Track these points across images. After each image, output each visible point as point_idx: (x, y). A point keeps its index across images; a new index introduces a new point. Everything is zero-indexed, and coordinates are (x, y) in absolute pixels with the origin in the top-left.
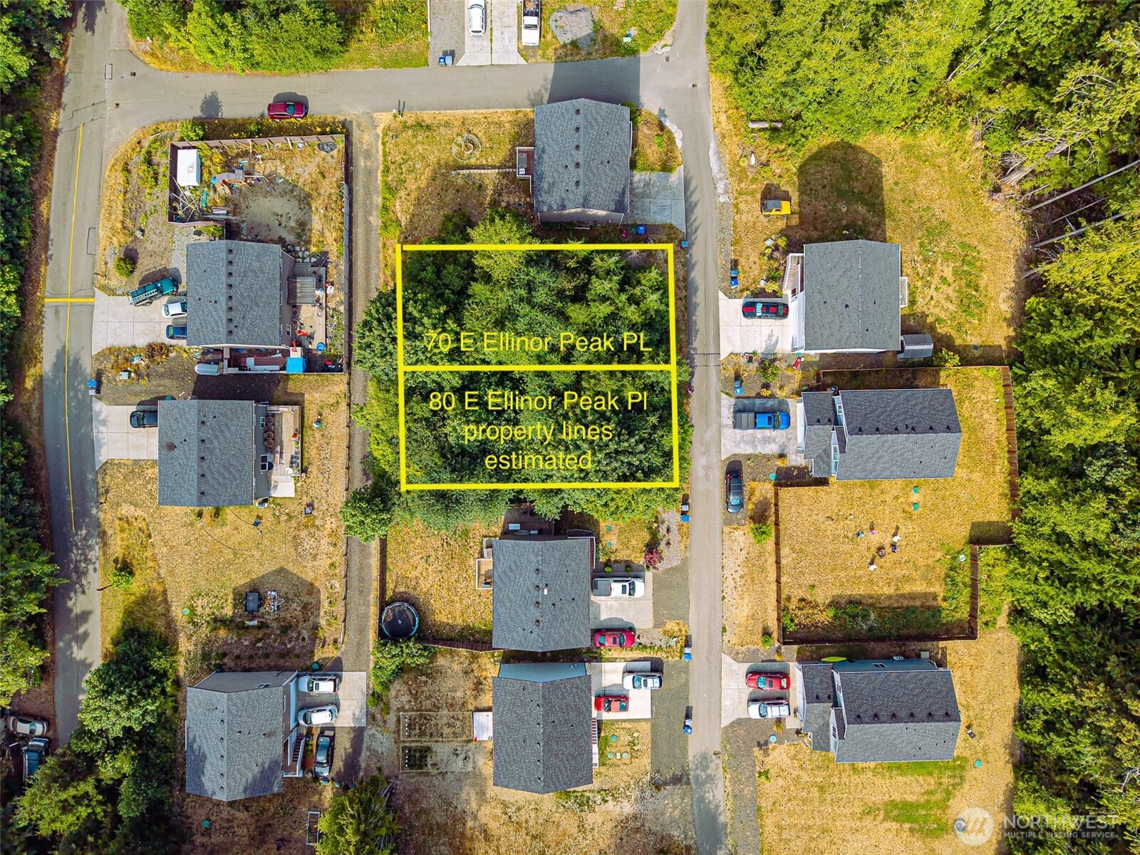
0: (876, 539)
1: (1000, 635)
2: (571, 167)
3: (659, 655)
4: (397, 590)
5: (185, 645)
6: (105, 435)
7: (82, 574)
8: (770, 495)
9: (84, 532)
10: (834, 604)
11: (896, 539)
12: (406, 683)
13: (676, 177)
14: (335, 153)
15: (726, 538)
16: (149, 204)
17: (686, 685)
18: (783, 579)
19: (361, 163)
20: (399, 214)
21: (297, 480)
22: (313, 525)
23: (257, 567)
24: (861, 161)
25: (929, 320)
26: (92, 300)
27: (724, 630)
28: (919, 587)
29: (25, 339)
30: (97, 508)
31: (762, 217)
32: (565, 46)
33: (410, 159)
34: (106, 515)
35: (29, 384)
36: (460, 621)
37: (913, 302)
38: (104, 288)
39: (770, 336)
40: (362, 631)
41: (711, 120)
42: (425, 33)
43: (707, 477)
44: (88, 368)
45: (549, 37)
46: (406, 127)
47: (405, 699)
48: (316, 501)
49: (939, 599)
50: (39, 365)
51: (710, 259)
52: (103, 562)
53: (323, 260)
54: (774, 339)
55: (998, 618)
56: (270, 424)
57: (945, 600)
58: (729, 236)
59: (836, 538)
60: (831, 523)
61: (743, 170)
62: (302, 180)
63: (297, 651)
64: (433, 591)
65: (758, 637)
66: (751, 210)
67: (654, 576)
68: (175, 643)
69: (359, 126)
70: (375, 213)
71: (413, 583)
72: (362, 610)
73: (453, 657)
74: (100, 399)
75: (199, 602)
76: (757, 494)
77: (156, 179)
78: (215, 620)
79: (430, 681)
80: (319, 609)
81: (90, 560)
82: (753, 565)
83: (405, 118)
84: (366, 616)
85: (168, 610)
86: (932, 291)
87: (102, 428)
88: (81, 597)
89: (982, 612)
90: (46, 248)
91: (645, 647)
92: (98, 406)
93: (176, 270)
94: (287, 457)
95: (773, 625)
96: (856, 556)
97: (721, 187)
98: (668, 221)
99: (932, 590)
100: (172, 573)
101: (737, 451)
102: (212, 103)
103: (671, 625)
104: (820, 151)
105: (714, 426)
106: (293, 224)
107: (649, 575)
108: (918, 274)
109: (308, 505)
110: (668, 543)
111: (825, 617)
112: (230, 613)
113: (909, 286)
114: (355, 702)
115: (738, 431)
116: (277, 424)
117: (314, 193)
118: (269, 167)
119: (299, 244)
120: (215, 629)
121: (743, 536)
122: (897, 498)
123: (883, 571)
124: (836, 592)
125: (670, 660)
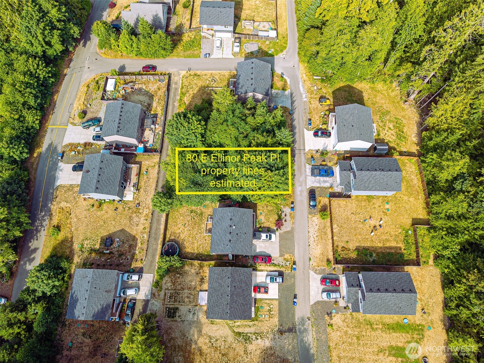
0: (373, 222)
1: (431, 268)
2: (250, 80)
3: (282, 269)
4: (171, 238)
5: (77, 260)
6: (61, 175)
7: (38, 231)
8: (327, 203)
9: (43, 213)
10: (357, 249)
11: (381, 223)
12: (170, 277)
13: (287, 92)
14: (164, 83)
15: (310, 220)
16: (94, 96)
17: (294, 284)
18: (335, 238)
19: (173, 86)
20: (186, 101)
21: (135, 193)
22: (139, 212)
23: (113, 228)
24: (355, 92)
25: (386, 141)
26: (66, 127)
27: (310, 259)
28: (393, 244)
29: (38, 139)
30: (51, 204)
31: (320, 105)
32: (248, 53)
33: (192, 84)
34: (54, 207)
35: (35, 155)
36: (196, 251)
37: (379, 135)
38: (72, 123)
39: (324, 144)
40: (154, 256)
41: (300, 76)
42: (200, 48)
43: (301, 195)
44: (60, 150)
45: (243, 50)
46: (190, 75)
47: (169, 284)
48: (141, 202)
49: (402, 250)
50: (41, 148)
51: (301, 118)
52: (48, 227)
53: (155, 116)
54: (326, 145)
55: (430, 260)
56: (127, 171)
57: (405, 250)
58: (308, 111)
59: (356, 222)
60: (353, 215)
61: (312, 91)
62: (151, 90)
63: (124, 264)
64: (186, 238)
65: (325, 263)
66: (316, 103)
67: (280, 234)
68: (72, 259)
69: (174, 75)
70: (176, 102)
71: (178, 235)
72: (154, 246)
73: (192, 266)
74: (62, 161)
75: (86, 242)
76: (322, 202)
77: (99, 88)
78: (91, 250)
79: (181, 277)
80: (136, 247)
81: (43, 226)
82: (322, 231)
83: (191, 73)
84: (156, 249)
85: (72, 245)
86: (386, 132)
87: (60, 172)
88: (36, 242)
89: (422, 256)
90: (53, 110)
91: (276, 265)
92: (60, 164)
93: (100, 118)
94: (132, 184)
95: (331, 257)
96: (365, 229)
97: (304, 96)
98: (285, 106)
99: (399, 245)
100: (77, 229)
101: (313, 185)
102: (123, 68)
103: (287, 256)
104: (340, 88)
105: (304, 176)
106: (146, 104)
107: (277, 233)
108: (380, 126)
109: (138, 204)
110: (285, 221)
111: (354, 255)
112: (98, 248)
113: (377, 129)
114: (147, 288)
115: (313, 177)
116: (130, 172)
117: (155, 95)
118: (140, 86)
119: (147, 111)
120: (90, 253)
121: (316, 220)
122: (380, 206)
123: (377, 236)
124: (357, 245)
125: (287, 272)
